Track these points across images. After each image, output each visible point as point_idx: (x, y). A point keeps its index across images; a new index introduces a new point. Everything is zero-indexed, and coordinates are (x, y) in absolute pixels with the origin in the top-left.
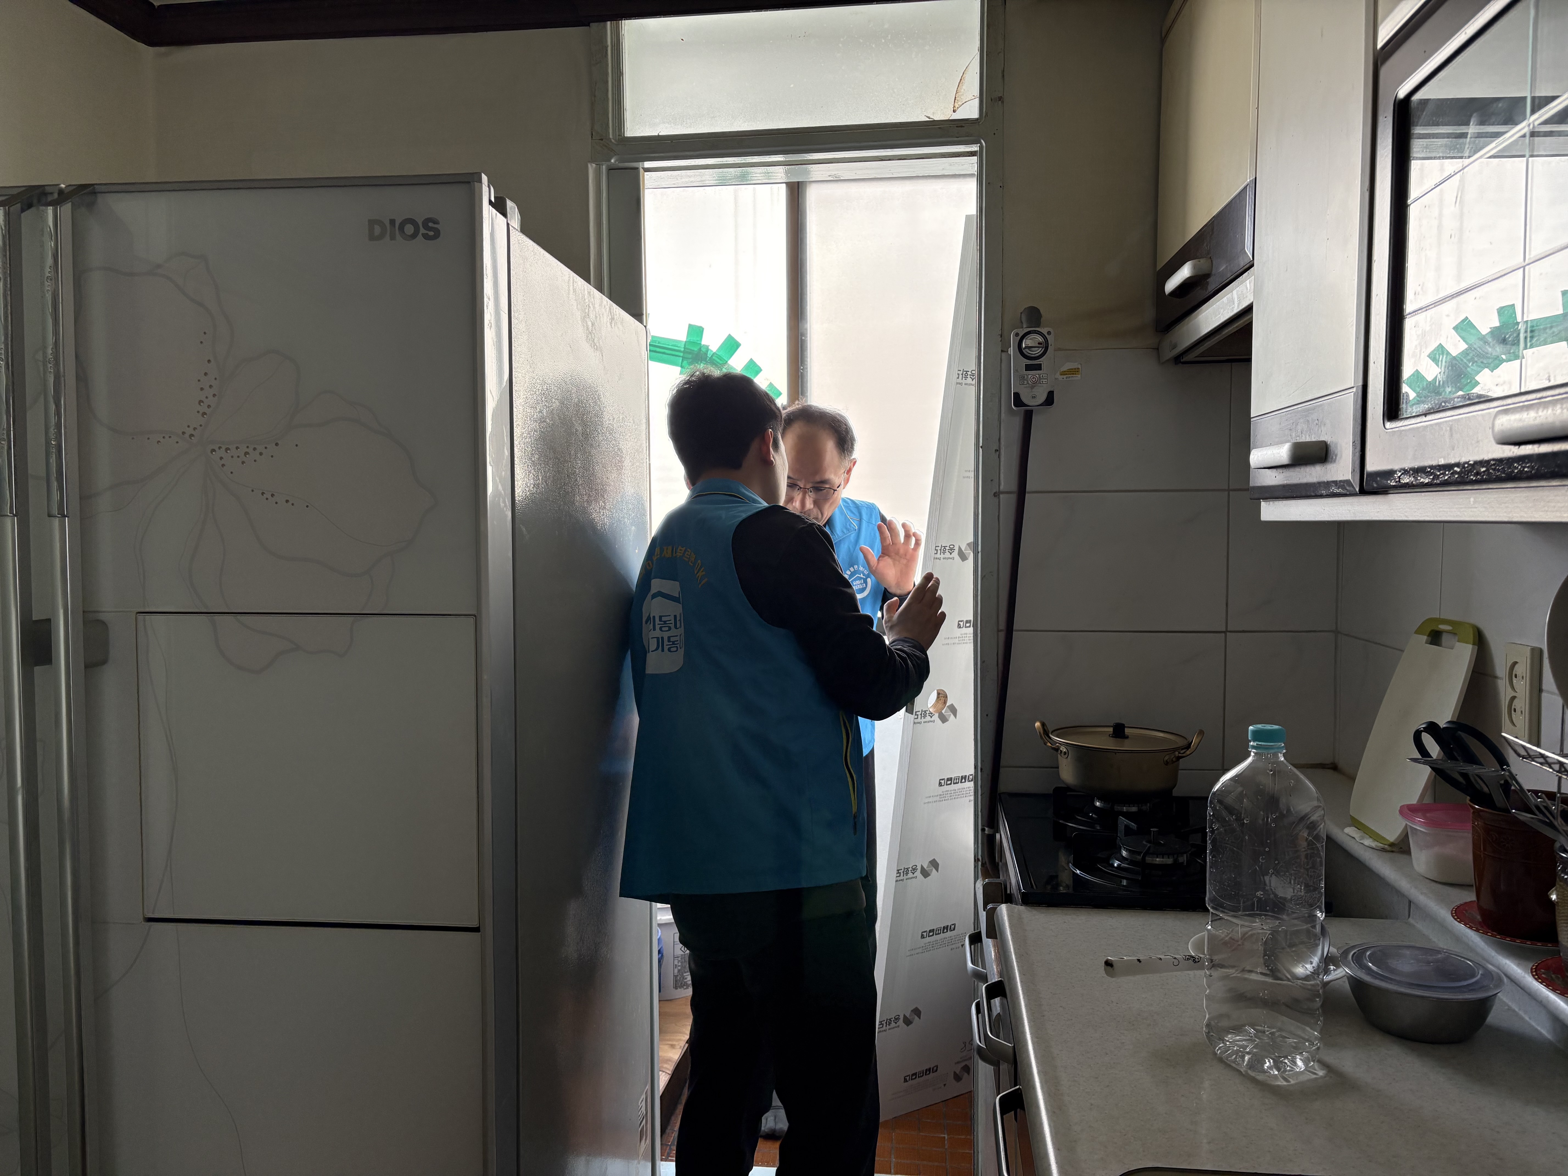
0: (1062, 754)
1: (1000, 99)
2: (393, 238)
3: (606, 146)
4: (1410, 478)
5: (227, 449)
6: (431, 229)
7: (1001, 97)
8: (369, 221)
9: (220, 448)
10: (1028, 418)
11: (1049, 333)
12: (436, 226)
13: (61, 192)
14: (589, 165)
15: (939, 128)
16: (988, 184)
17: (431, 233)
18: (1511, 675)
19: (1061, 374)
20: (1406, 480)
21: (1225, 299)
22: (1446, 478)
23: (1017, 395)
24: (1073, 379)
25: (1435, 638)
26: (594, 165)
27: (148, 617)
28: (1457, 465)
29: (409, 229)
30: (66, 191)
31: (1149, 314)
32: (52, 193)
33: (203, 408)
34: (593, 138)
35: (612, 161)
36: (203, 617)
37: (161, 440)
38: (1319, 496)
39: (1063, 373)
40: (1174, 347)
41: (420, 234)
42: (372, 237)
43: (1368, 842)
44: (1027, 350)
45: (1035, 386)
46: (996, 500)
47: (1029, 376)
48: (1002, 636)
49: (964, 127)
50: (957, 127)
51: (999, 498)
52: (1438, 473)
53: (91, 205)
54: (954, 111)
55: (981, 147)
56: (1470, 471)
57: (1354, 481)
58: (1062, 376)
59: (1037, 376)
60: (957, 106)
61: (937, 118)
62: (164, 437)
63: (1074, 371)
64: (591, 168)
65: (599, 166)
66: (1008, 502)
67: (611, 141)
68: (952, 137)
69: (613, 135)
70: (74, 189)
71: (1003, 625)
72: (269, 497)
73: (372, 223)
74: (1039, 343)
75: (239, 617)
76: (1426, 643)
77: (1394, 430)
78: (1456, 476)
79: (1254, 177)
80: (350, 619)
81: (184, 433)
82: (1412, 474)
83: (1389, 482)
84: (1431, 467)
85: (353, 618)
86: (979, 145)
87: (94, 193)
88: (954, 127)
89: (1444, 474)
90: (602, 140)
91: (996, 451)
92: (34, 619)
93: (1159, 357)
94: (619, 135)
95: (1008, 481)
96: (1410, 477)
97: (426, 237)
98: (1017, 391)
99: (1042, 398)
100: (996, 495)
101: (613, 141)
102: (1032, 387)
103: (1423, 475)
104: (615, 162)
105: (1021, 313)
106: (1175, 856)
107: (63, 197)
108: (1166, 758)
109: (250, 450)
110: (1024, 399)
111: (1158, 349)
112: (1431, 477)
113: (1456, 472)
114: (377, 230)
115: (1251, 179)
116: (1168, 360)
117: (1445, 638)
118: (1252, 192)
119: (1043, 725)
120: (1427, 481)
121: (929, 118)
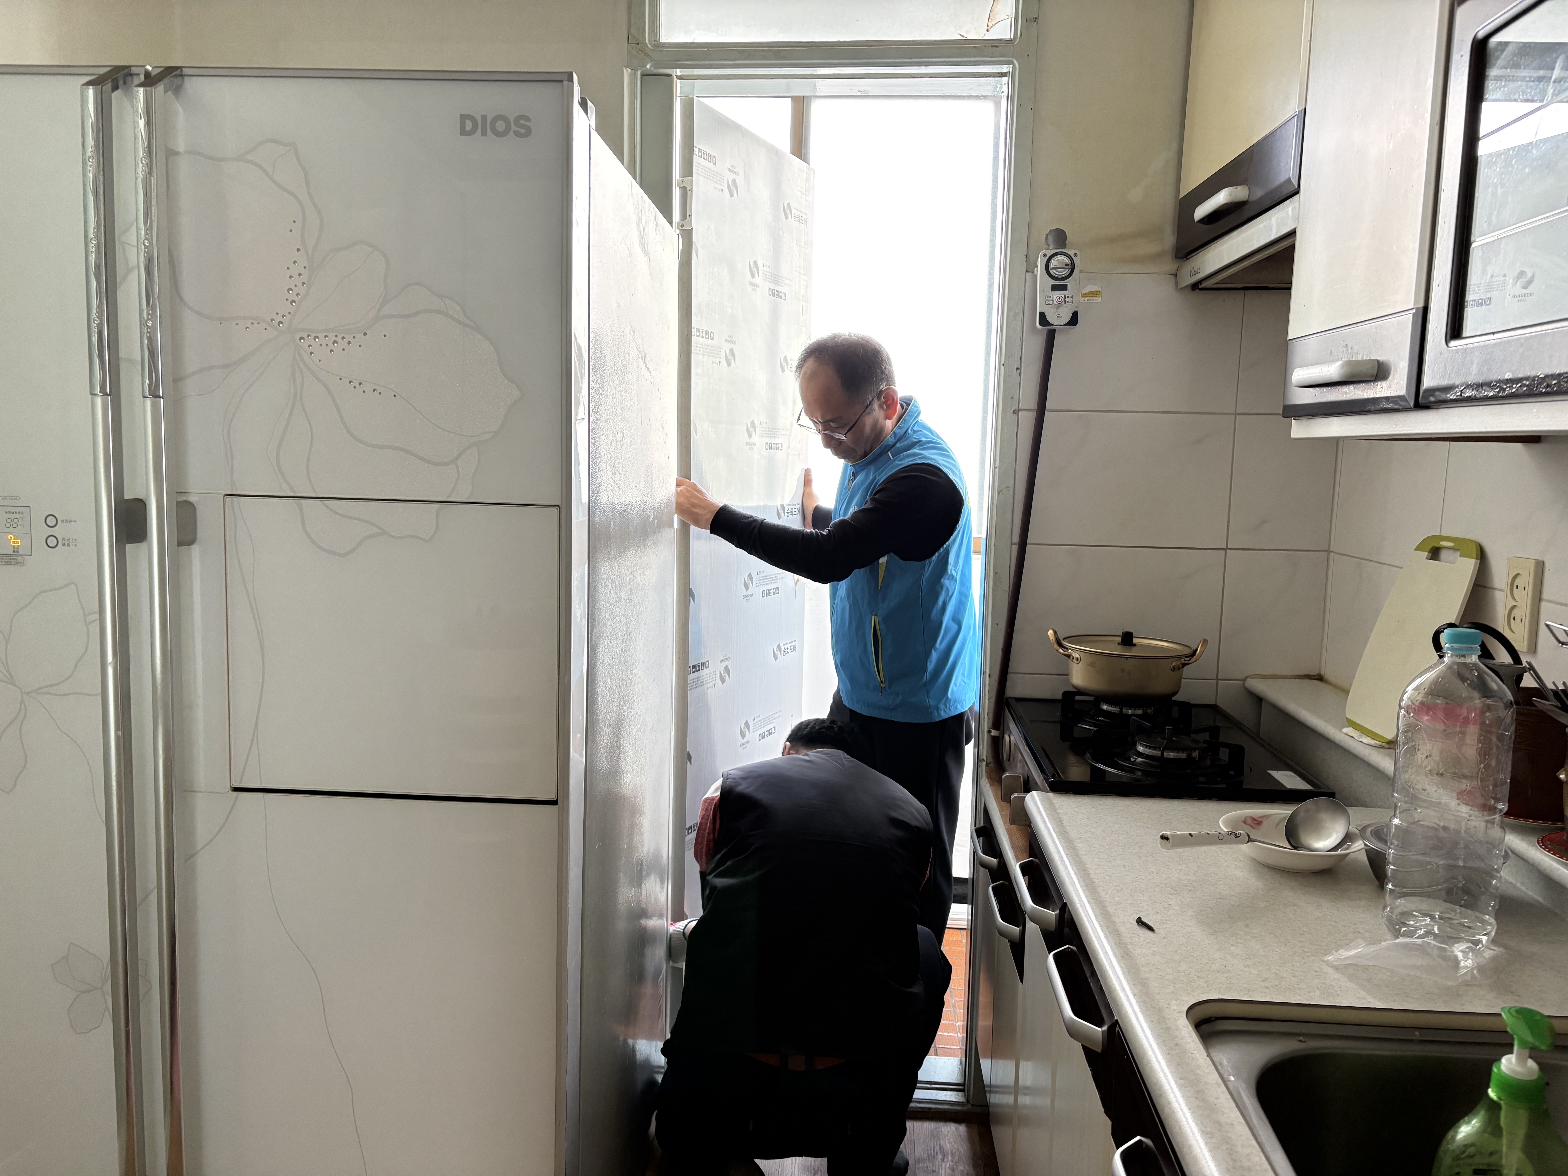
0: (1075, 660)
1: (1035, 19)
2: (484, 134)
3: (642, 51)
4: (1474, 392)
5: (316, 337)
6: (523, 126)
7: (1036, 18)
8: (461, 116)
9: (308, 336)
10: (1051, 336)
11: (1076, 255)
12: (528, 123)
13: (147, 74)
14: (625, 70)
15: (974, 47)
16: (1019, 105)
17: (523, 131)
18: (1513, 585)
19: (1082, 296)
20: (1468, 393)
21: (1261, 226)
22: (1514, 390)
23: (1042, 315)
24: (1093, 301)
25: (1435, 553)
26: (629, 70)
27: (235, 499)
28: (1527, 379)
29: (500, 126)
30: (153, 74)
31: (1169, 240)
32: (138, 74)
33: (292, 296)
34: (630, 42)
35: (648, 67)
36: (291, 500)
37: (250, 325)
38: (1366, 411)
39: (1084, 295)
40: (1196, 273)
41: (512, 131)
42: (463, 132)
43: (1367, 740)
44: (1054, 271)
45: (1060, 306)
46: (1015, 417)
47: (1055, 297)
48: (1015, 548)
49: (998, 47)
50: (992, 46)
51: (1018, 415)
52: (1505, 387)
53: (177, 90)
54: (987, 31)
55: (1014, 68)
56: (1541, 384)
57: (1408, 397)
58: (1083, 299)
59: (1063, 296)
60: (990, 25)
61: (971, 37)
62: (252, 323)
63: (1094, 294)
64: (627, 72)
65: (633, 71)
66: (1028, 420)
67: (647, 47)
68: (986, 56)
69: (649, 41)
70: (161, 72)
71: (1016, 538)
72: (357, 385)
73: (463, 118)
74: (1066, 265)
75: (327, 502)
76: (1427, 558)
77: (1458, 347)
78: (1525, 389)
79: (1304, 107)
80: (436, 506)
81: (272, 320)
82: (1476, 388)
83: (1448, 396)
84: (1499, 381)
85: (439, 505)
86: (1011, 66)
87: (182, 76)
88: (989, 46)
89: (1511, 387)
90: (638, 44)
91: (1017, 369)
92: (126, 497)
93: (1176, 282)
94: (654, 41)
95: (1029, 399)
96: (1473, 390)
97: (517, 134)
98: (1042, 310)
99: (1066, 318)
100: (1016, 412)
101: (649, 45)
102: (1058, 308)
103: (1488, 389)
104: (651, 67)
105: (1047, 235)
106: (1189, 752)
107: (150, 81)
108: (1174, 664)
109: (339, 339)
110: (1050, 318)
111: (1176, 275)
112: (1497, 390)
113: (1525, 385)
114: (469, 125)
115: (1300, 109)
116: (1186, 286)
117: (1444, 554)
118: (1300, 123)
119: (1055, 632)
120: (1491, 394)
121: (963, 36)
